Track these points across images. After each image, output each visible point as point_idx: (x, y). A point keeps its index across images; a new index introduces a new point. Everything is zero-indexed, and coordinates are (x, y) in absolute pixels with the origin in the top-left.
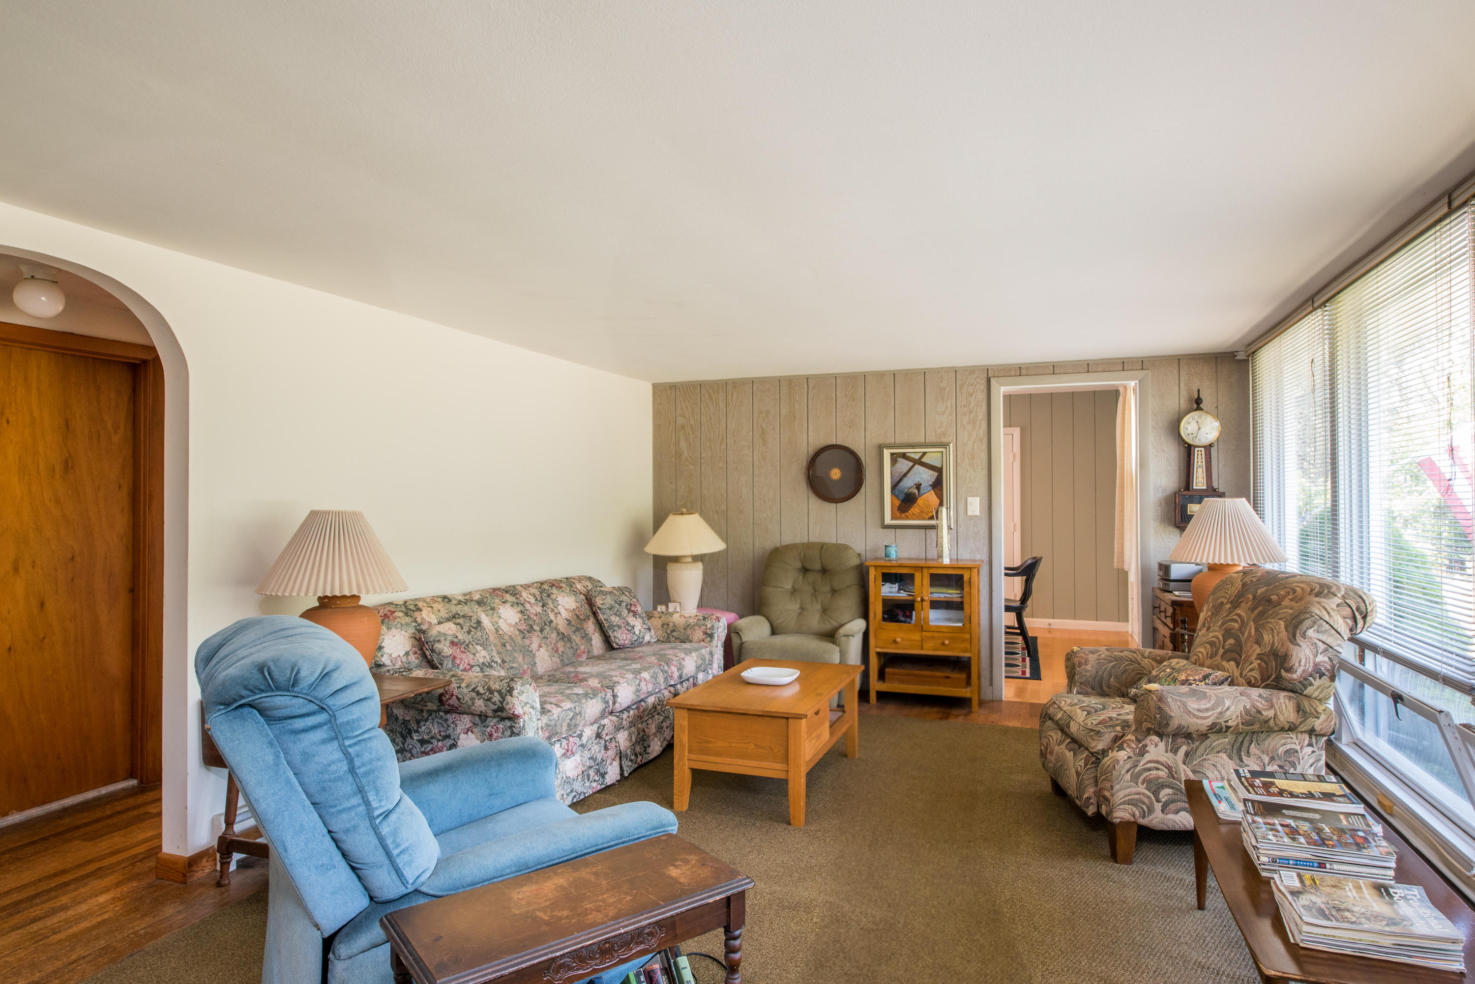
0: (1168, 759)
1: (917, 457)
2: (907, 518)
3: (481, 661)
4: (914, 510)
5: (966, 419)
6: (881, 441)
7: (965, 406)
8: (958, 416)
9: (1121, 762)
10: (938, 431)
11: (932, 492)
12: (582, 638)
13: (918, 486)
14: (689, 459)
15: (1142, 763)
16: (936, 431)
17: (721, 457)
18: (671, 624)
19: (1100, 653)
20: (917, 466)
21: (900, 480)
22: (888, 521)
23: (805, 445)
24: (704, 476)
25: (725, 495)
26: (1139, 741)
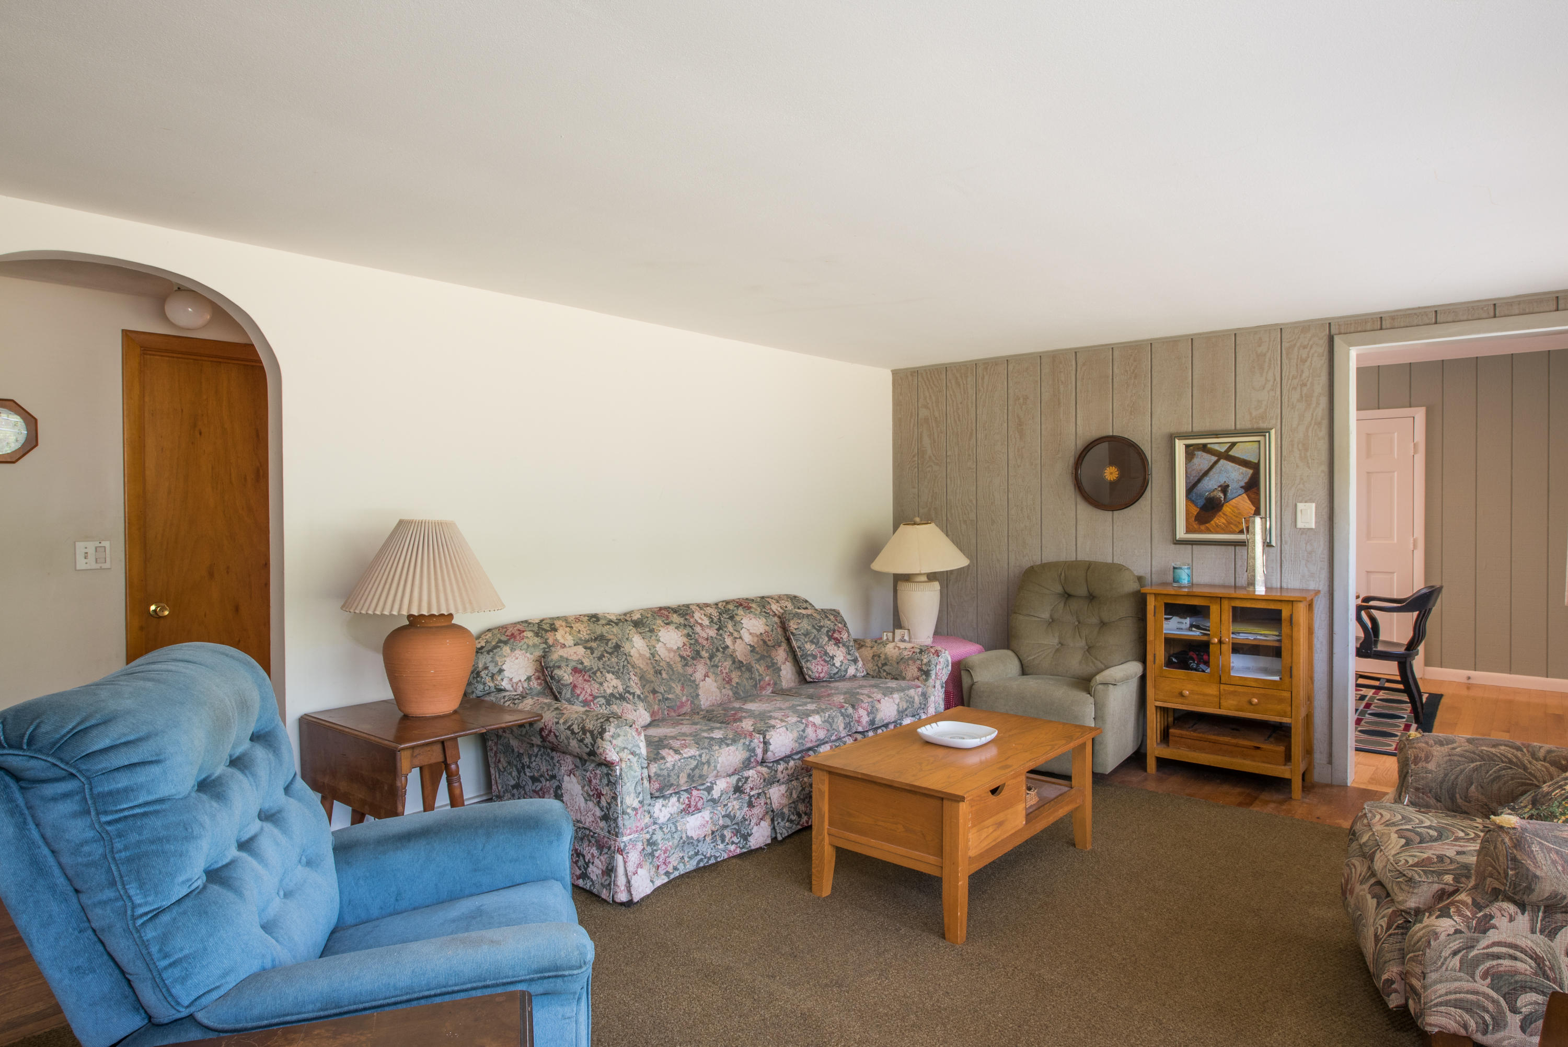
0: (1537, 944)
1: (1223, 449)
2: (1209, 531)
3: (609, 691)
4: (1219, 520)
5: (1295, 396)
6: (1173, 430)
7: (1294, 378)
8: (1284, 392)
9: (1443, 937)
10: (1254, 413)
11: (1245, 496)
12: (768, 667)
13: (1224, 489)
14: (933, 458)
15: (1484, 943)
16: (1251, 414)
17: (969, 455)
18: (883, 656)
19: (1454, 745)
20: (1222, 462)
21: (1199, 481)
22: (1181, 533)
23: (1073, 437)
24: (950, 478)
25: (974, 502)
26: (1478, 906)
